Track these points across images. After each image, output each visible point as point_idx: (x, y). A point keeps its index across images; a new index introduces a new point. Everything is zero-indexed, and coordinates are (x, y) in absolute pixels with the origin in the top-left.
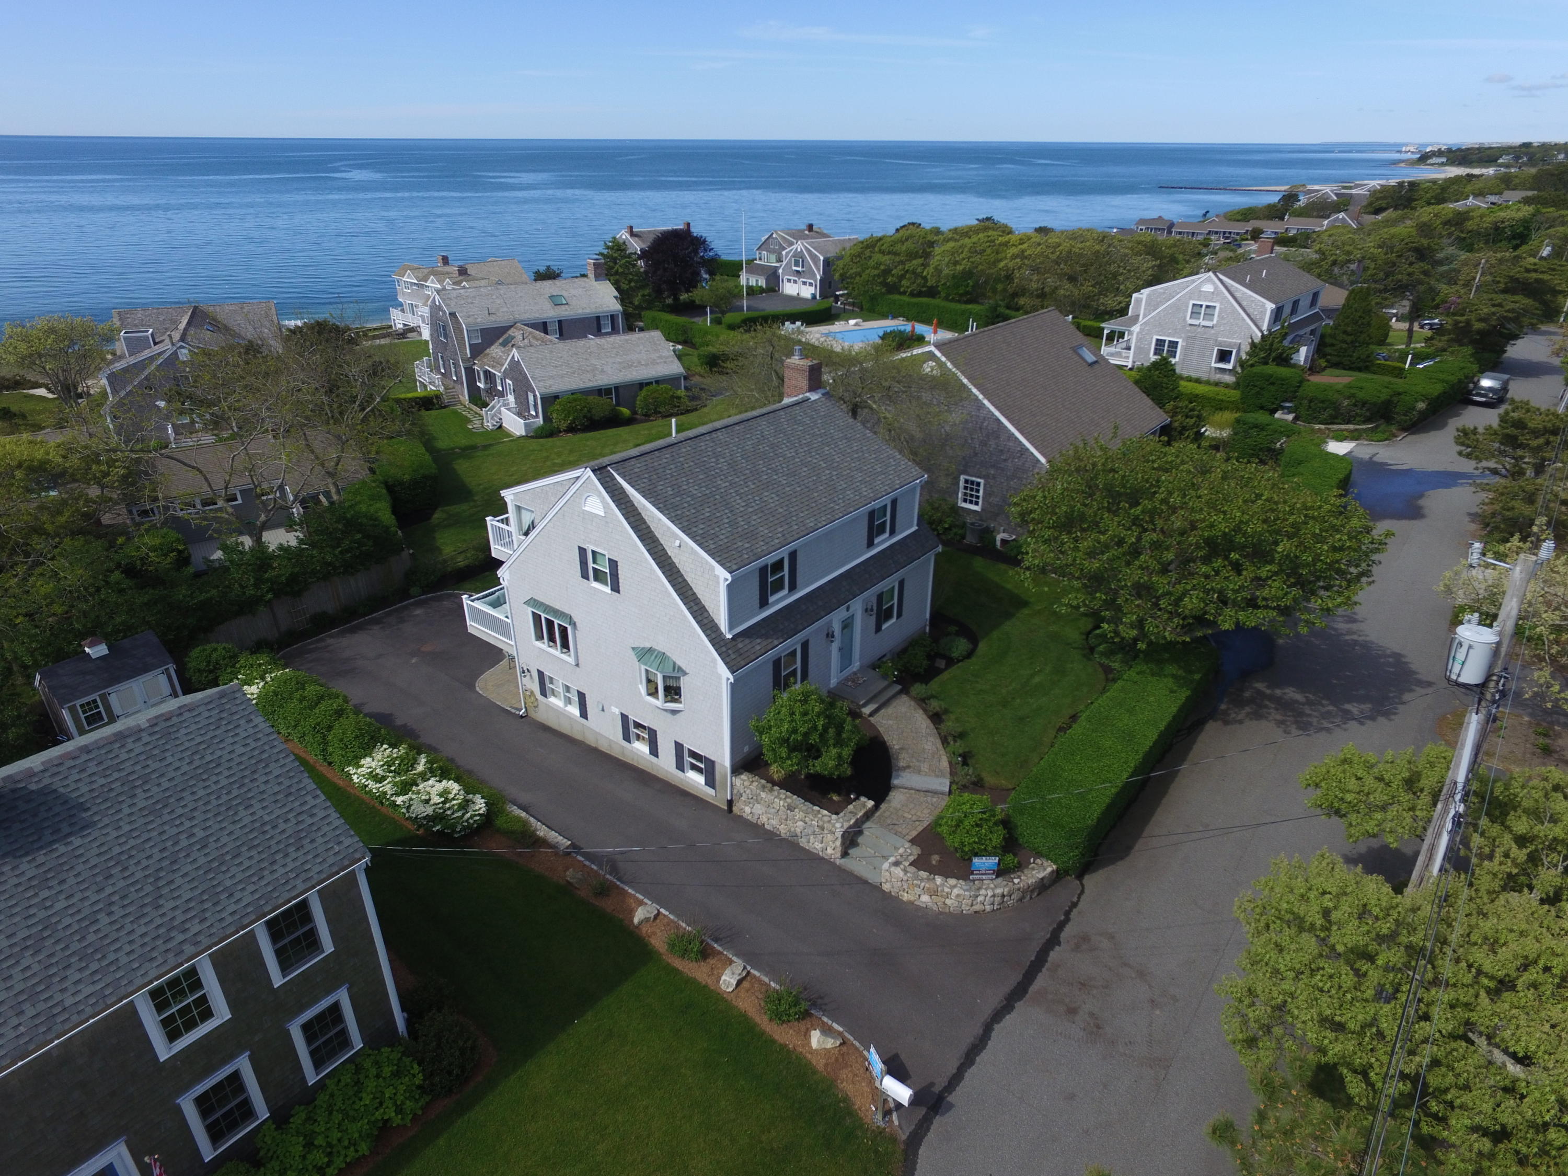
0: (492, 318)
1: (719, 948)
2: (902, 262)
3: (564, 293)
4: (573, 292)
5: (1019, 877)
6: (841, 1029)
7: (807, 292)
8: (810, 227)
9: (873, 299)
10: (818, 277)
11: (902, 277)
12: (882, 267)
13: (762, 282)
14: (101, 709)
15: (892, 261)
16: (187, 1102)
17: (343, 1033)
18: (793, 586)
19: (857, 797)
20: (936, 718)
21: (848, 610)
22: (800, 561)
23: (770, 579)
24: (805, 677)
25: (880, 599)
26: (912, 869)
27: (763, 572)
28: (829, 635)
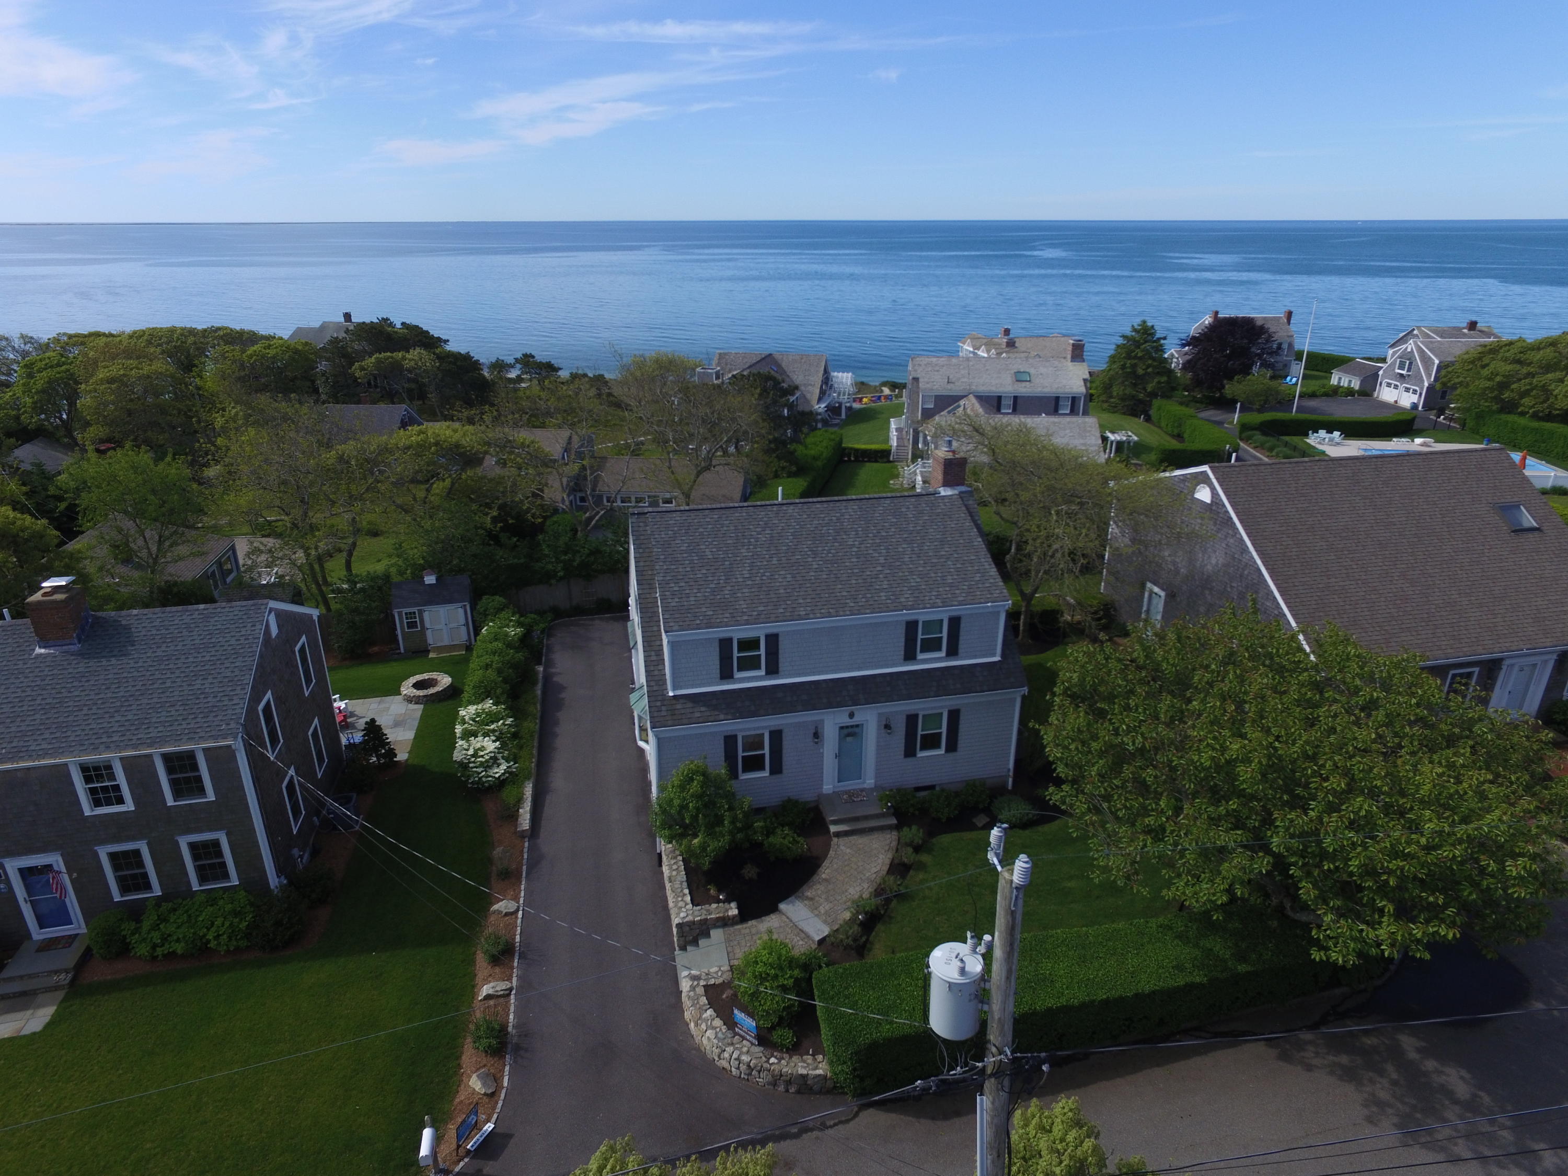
0: (950, 386)
1: (516, 964)
2: (1531, 375)
3: (1032, 371)
4: (1043, 370)
5: (780, 1059)
6: (505, 1084)
7: (1407, 400)
8: (1473, 325)
9: (1480, 417)
10: (1426, 384)
11: (1526, 393)
12: (1498, 379)
13: (1356, 384)
14: (418, 620)
15: (1517, 372)
16: (103, 853)
17: (223, 865)
18: (773, 670)
19: (728, 900)
20: (898, 868)
21: (851, 715)
22: (784, 646)
23: (736, 654)
24: (777, 769)
25: (912, 720)
26: (700, 990)
27: (725, 644)
28: (817, 735)
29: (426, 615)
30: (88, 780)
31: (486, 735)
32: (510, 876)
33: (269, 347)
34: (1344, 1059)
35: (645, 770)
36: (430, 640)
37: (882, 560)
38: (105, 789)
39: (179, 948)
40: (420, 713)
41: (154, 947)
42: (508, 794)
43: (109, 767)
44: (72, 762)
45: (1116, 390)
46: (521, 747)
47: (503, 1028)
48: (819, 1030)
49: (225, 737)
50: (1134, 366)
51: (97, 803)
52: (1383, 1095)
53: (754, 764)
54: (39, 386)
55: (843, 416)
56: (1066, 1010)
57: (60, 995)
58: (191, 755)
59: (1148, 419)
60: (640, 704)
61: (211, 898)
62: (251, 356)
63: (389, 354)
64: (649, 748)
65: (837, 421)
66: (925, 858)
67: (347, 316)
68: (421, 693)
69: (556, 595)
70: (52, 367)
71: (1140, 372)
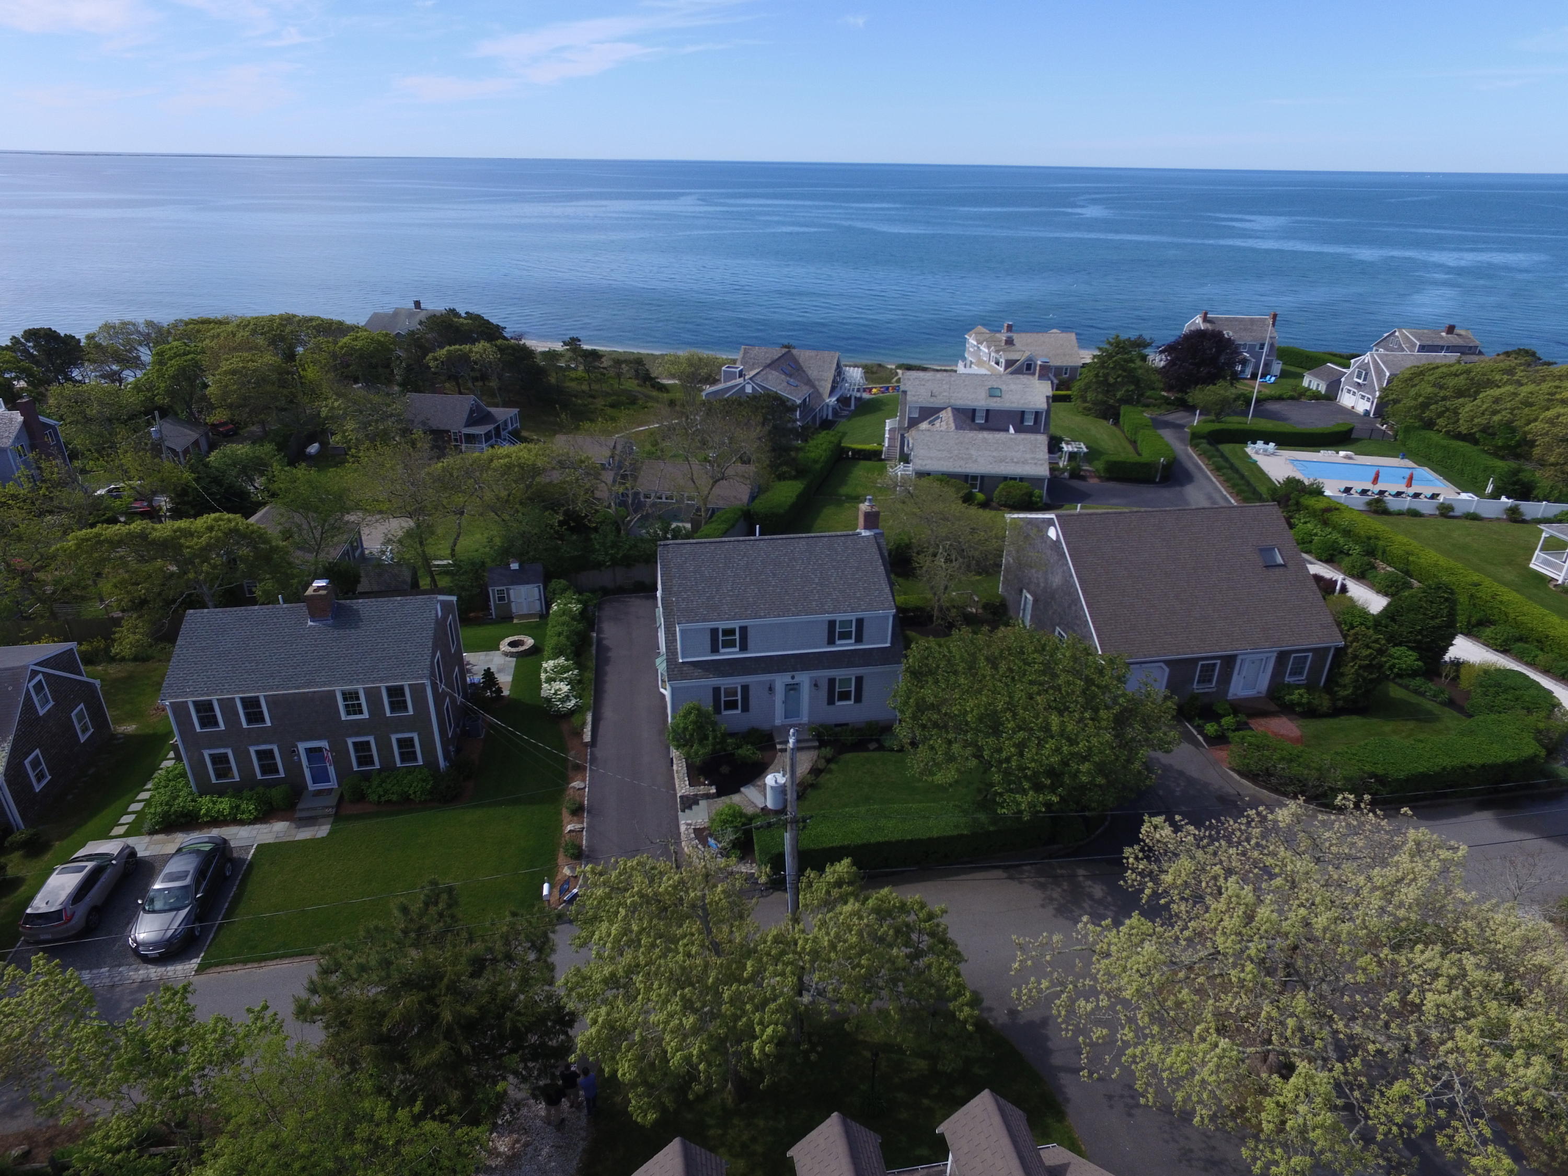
0: (932, 400)
1: (585, 816)
2: (1444, 399)
3: (1004, 388)
4: (1013, 387)
5: (733, 864)
7: (1363, 407)
8: (1451, 329)
10: (1377, 394)
11: (1440, 415)
12: (1422, 399)
13: (1323, 388)
14: (505, 595)
15: (1436, 395)
16: (350, 742)
17: (414, 753)
18: (744, 648)
19: (710, 785)
20: (816, 771)
21: (793, 677)
22: (751, 634)
23: (721, 638)
24: (746, 709)
25: (832, 681)
26: (691, 831)
27: (714, 632)
28: (771, 689)
29: (511, 592)
30: (345, 699)
31: (561, 680)
32: (580, 768)
33: (356, 339)
34: (1042, 880)
35: (666, 708)
36: (514, 610)
37: (817, 580)
38: (353, 705)
39: (394, 798)
40: (513, 664)
41: (380, 797)
42: (576, 720)
43: (357, 693)
44: (338, 690)
45: (1090, 396)
46: (584, 690)
47: (580, 847)
48: (753, 851)
49: (421, 678)
50: (1106, 376)
51: (348, 713)
52: (1055, 895)
53: (731, 705)
54: (171, 372)
55: (853, 407)
56: (888, 844)
57: (331, 819)
58: (401, 688)
59: (1116, 423)
60: (661, 665)
61: (409, 771)
62: (342, 348)
63: (457, 347)
64: (667, 693)
65: (846, 413)
66: (833, 766)
67: (417, 304)
68: (514, 650)
69: (605, 578)
70: (179, 355)
71: (1111, 380)
